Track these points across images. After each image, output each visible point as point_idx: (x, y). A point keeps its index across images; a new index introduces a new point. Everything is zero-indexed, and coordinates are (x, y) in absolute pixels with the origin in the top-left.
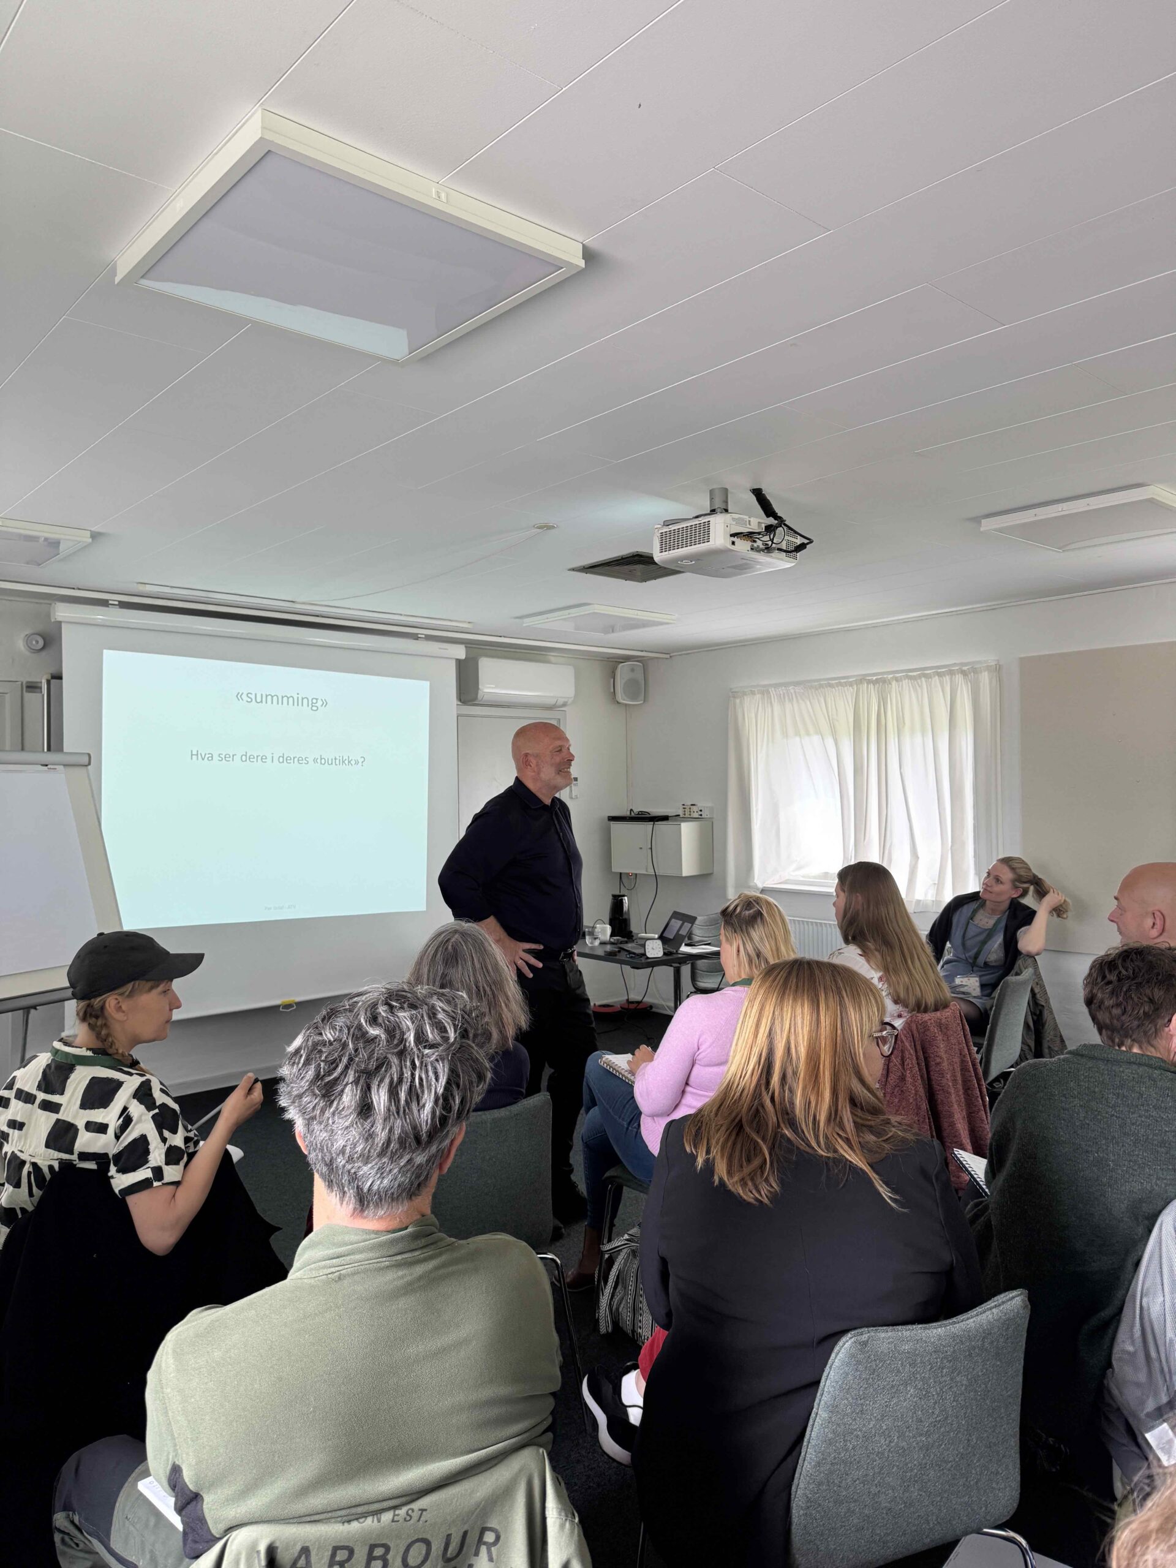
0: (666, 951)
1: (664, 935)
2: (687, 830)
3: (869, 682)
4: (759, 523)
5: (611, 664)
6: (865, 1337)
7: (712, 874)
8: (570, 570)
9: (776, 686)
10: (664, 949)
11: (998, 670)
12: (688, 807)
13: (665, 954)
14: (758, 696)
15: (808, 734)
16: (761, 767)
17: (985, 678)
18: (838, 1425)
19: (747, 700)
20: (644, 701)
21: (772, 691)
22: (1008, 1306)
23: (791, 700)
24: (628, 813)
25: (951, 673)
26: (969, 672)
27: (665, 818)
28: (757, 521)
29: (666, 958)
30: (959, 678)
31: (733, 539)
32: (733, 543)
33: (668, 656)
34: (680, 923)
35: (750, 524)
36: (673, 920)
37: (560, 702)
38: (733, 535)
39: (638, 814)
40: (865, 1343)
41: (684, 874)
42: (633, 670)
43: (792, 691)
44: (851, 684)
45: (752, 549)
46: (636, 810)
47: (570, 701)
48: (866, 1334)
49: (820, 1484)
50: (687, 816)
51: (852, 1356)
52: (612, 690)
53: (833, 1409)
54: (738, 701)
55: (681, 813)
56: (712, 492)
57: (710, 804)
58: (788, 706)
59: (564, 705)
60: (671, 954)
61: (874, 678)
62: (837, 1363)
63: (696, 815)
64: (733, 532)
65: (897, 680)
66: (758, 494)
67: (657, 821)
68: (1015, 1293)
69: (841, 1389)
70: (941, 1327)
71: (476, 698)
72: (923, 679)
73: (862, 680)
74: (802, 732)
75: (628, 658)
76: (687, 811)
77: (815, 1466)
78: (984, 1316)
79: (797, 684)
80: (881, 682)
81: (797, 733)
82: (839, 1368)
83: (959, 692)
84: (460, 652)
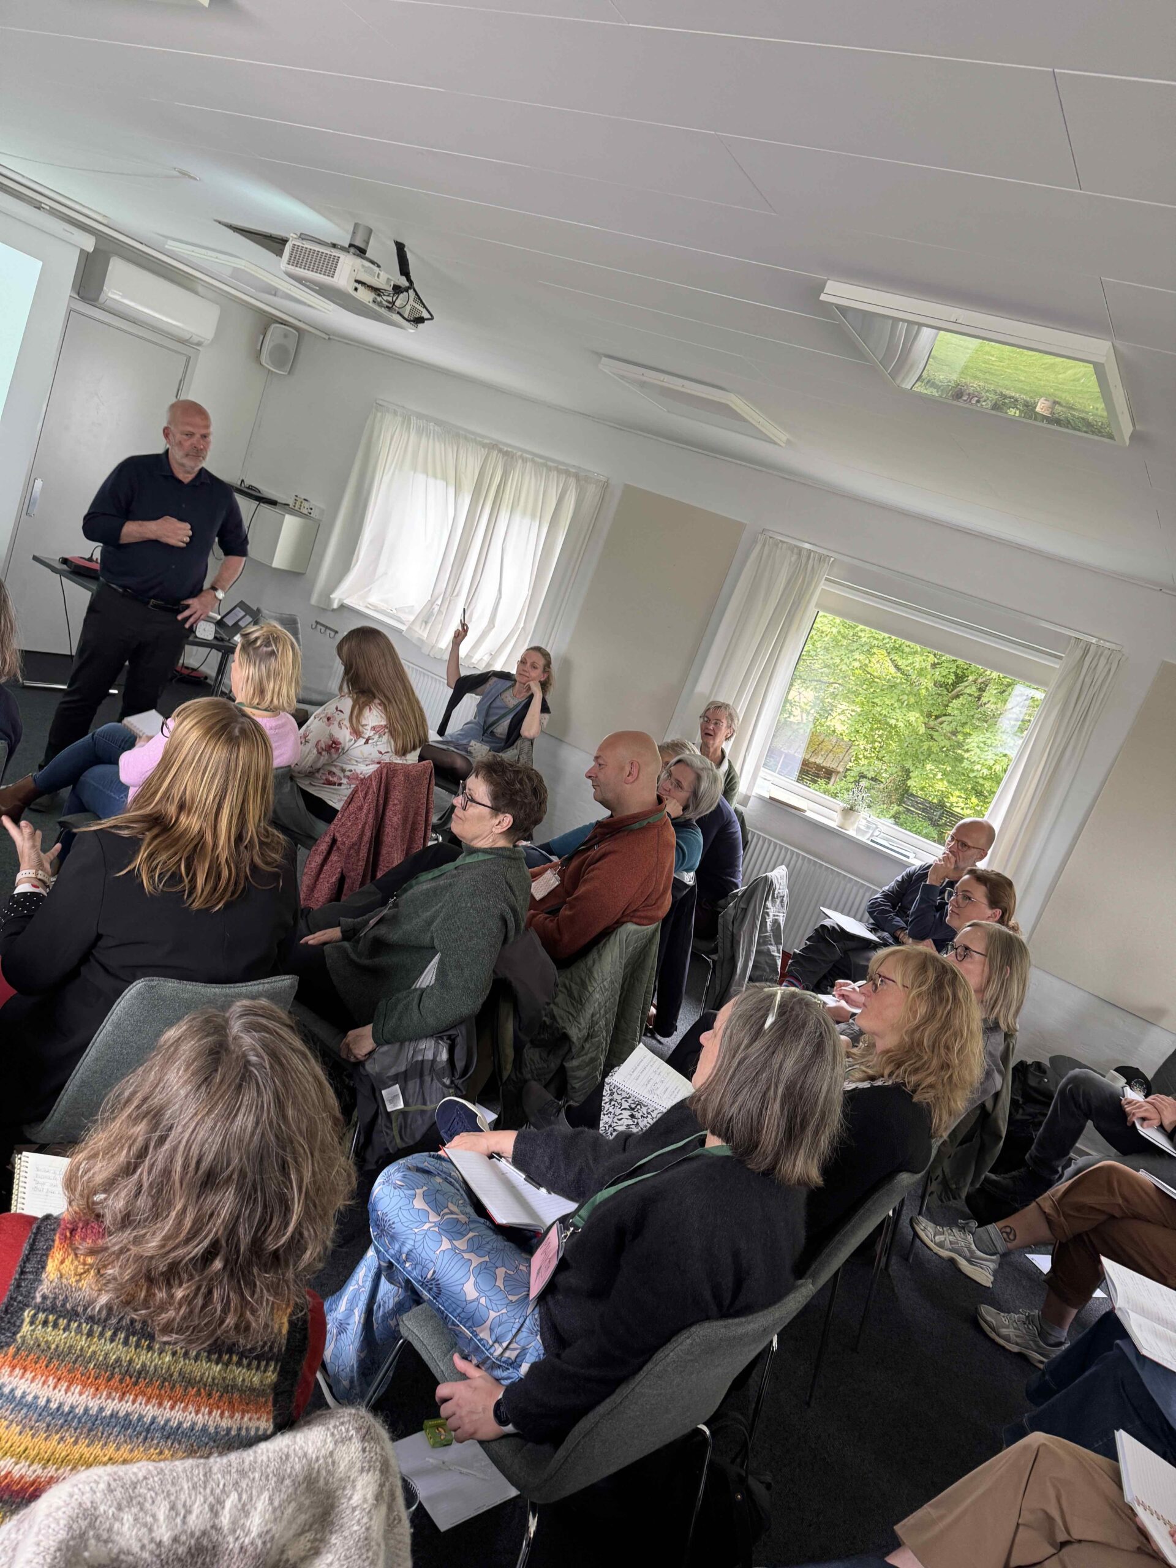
0: (218, 636)
1: (225, 620)
2: (290, 524)
3: (500, 451)
4: (388, 279)
5: (266, 321)
6: (154, 983)
7: (303, 574)
8: (216, 221)
9: (420, 416)
10: (216, 632)
11: (605, 486)
12: (299, 500)
13: (215, 638)
14: (400, 419)
15: (435, 476)
16: (384, 487)
17: (592, 490)
18: (119, 1036)
19: (389, 417)
20: (289, 373)
21: (413, 419)
22: (280, 984)
23: (428, 436)
24: (239, 483)
25: (567, 473)
26: (581, 478)
27: (273, 503)
28: (388, 276)
29: (216, 642)
30: (572, 482)
31: (357, 285)
32: (356, 289)
33: (327, 337)
34: (243, 613)
35: (378, 277)
36: (238, 609)
37: (196, 339)
38: (356, 281)
39: (248, 488)
40: (153, 987)
41: (275, 565)
42: (286, 336)
43: (432, 428)
44: (484, 446)
45: (374, 301)
46: (248, 482)
47: (206, 343)
48: (156, 981)
49: (96, 1072)
50: (296, 508)
51: (140, 993)
52: (259, 348)
53: (117, 1025)
54: (379, 414)
55: (291, 502)
56: (356, 225)
57: (322, 506)
58: (424, 440)
59: (199, 344)
60: (222, 640)
61: (505, 449)
62: (128, 997)
63: (305, 511)
64: (358, 278)
65: (525, 460)
66: (400, 248)
67: (264, 503)
68: (287, 977)
69: (127, 1013)
70: (218, 988)
71: (96, 299)
72: (545, 469)
73: (493, 446)
74: (430, 472)
75: (283, 323)
76: (298, 503)
77: (94, 1060)
78: (256, 987)
79: (438, 423)
80: (508, 456)
81: (425, 472)
82: (128, 1000)
83: (569, 492)
84: (89, 243)
